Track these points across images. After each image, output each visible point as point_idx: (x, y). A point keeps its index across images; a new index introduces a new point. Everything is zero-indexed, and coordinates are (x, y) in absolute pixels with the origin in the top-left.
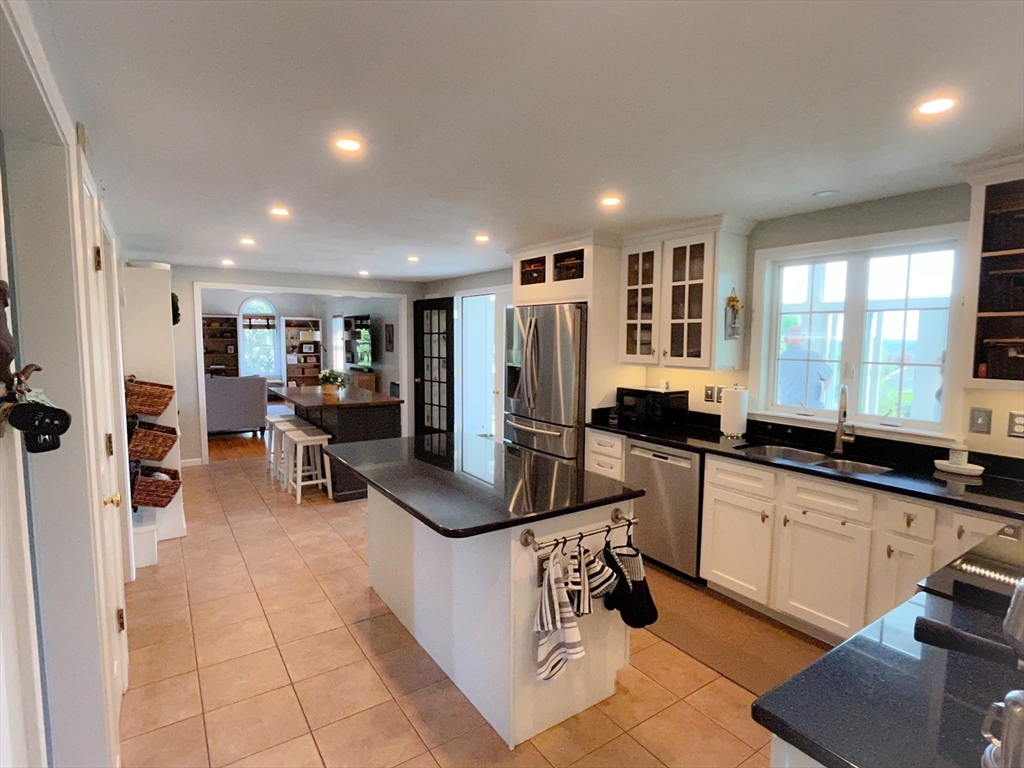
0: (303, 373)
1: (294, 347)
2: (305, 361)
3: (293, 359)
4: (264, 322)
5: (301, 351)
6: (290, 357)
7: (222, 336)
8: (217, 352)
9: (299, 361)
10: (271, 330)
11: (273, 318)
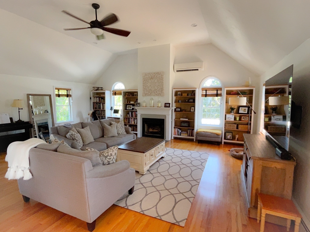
0: (237, 128)
1: (232, 109)
2: (240, 119)
3: (231, 117)
4: (215, 92)
5: (238, 112)
6: (228, 116)
7: (188, 102)
8: (185, 111)
9: (235, 119)
10: (219, 97)
11: (221, 89)
